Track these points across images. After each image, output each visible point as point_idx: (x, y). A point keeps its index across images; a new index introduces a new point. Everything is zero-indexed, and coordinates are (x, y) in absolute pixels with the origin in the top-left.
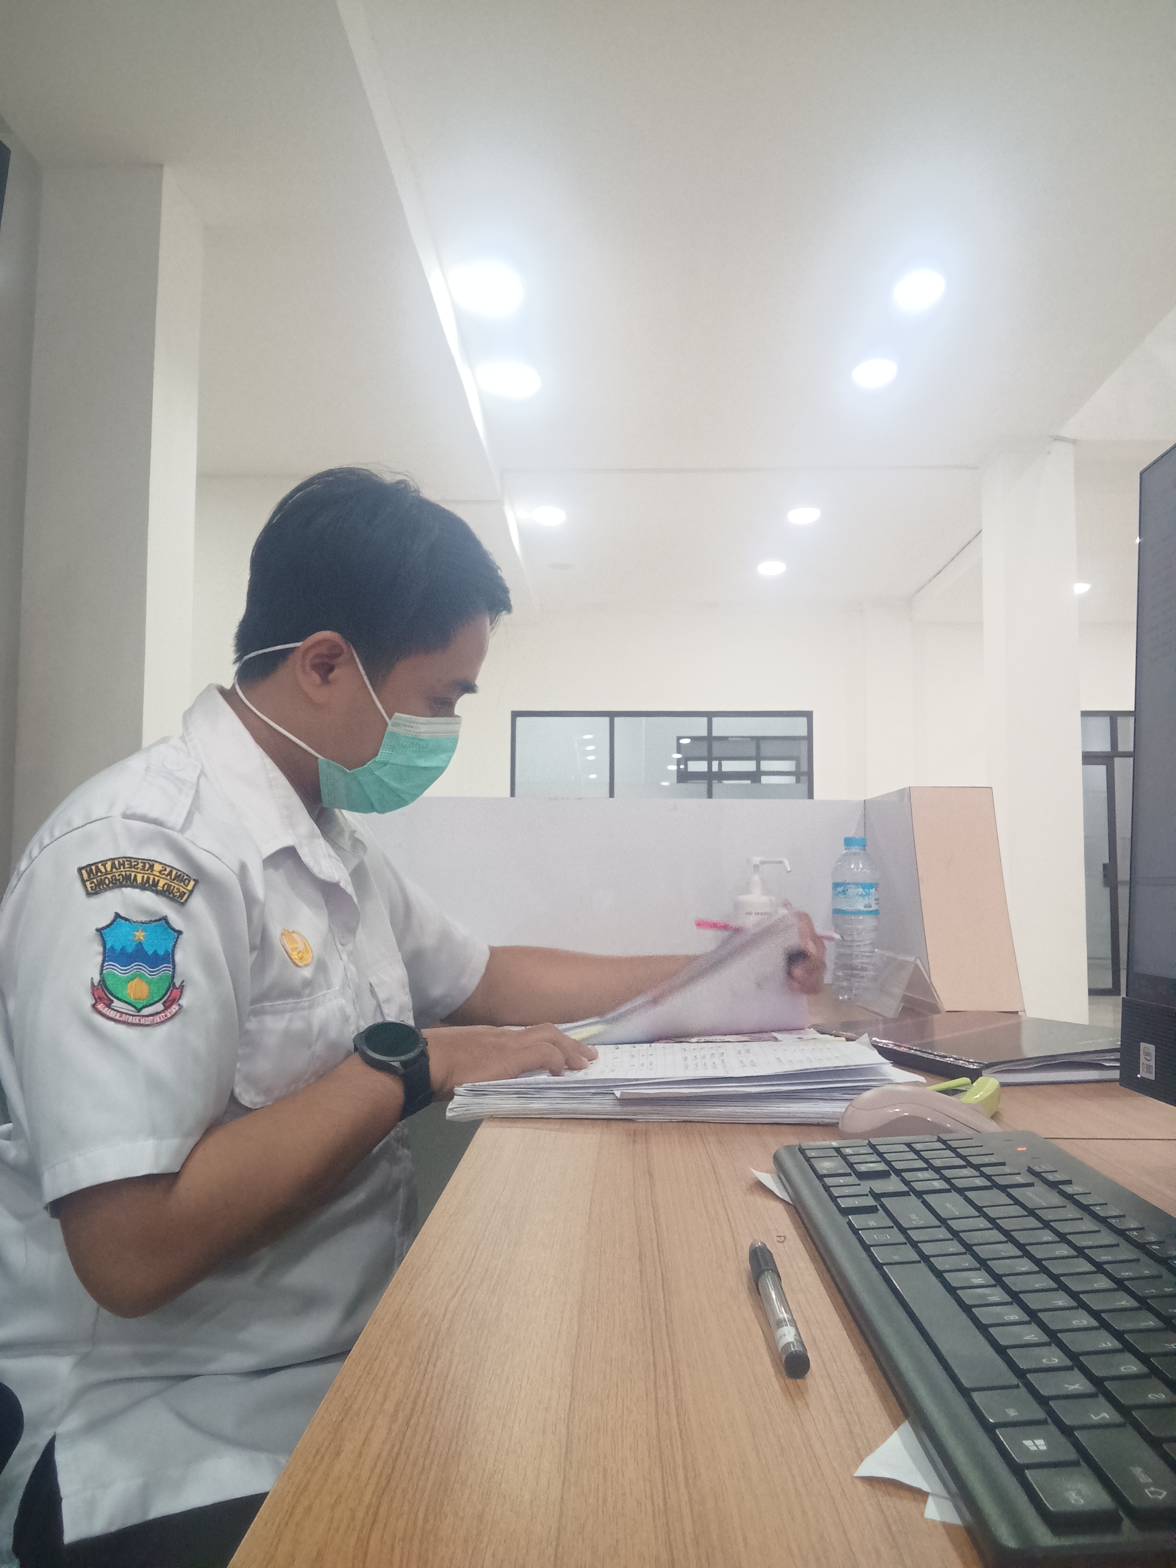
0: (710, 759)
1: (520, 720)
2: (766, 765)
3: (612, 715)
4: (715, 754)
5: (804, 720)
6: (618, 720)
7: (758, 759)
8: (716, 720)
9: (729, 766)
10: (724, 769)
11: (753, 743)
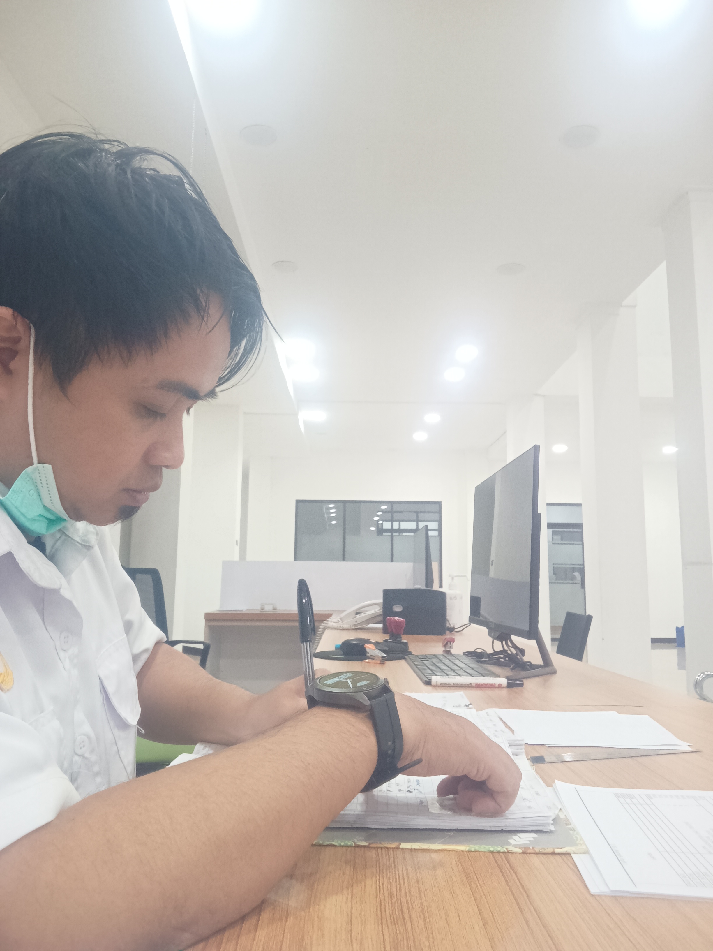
1: (300, 504)
3: (345, 502)
5: (436, 507)
6: (348, 505)
8: (395, 505)
9: (403, 525)
11: (415, 514)
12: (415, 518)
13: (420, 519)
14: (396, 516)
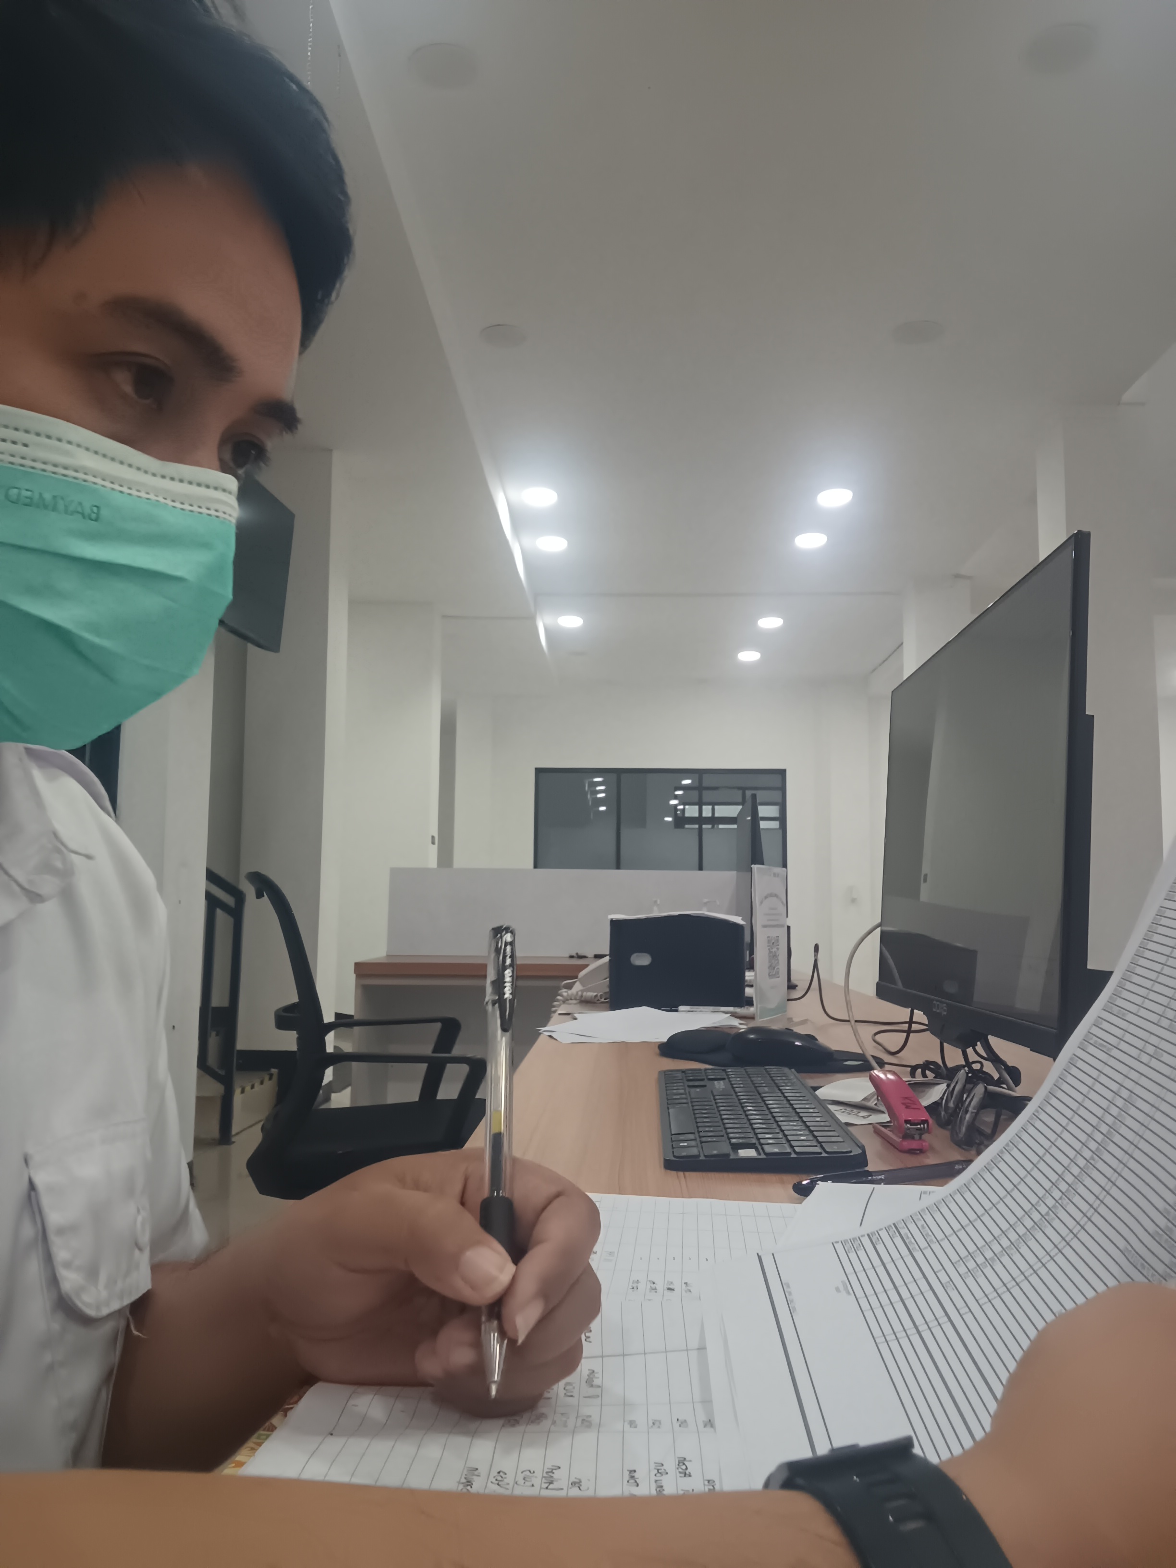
0: (700, 804)
3: (619, 773)
4: (705, 800)
5: (778, 777)
6: (624, 776)
8: (705, 776)
9: (719, 811)
10: (717, 815)
11: (740, 792)
12: (739, 799)
14: (707, 795)
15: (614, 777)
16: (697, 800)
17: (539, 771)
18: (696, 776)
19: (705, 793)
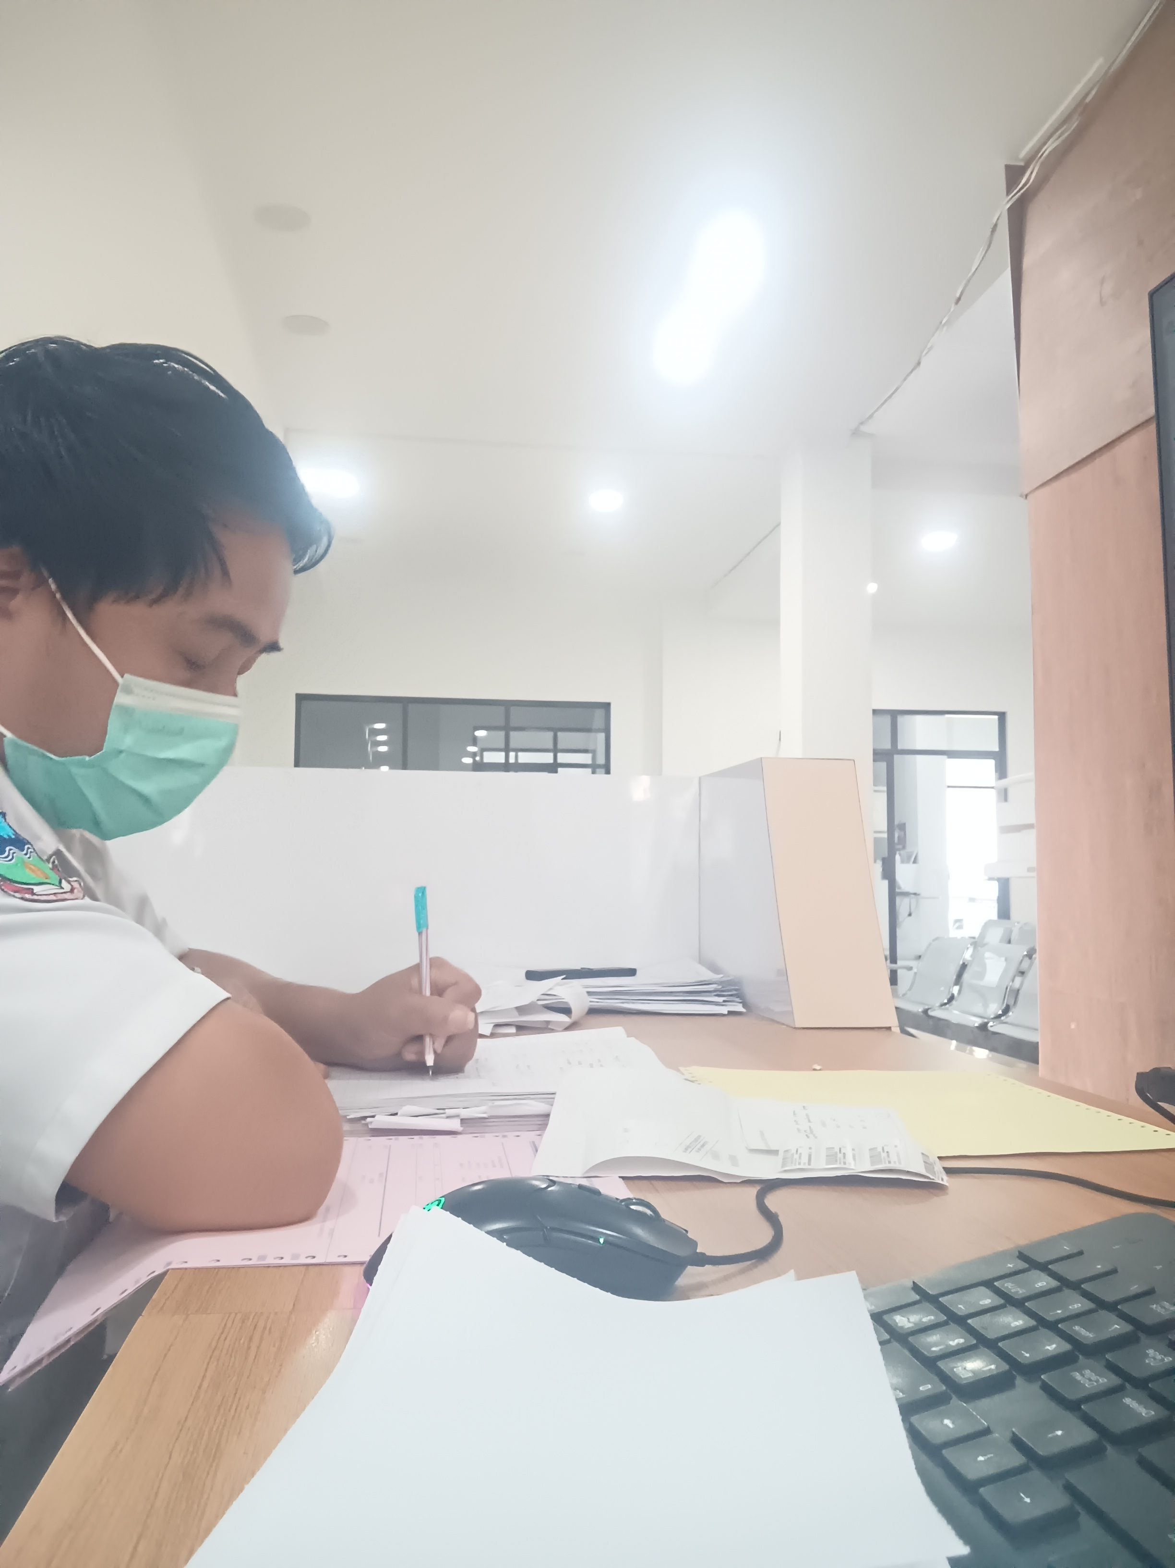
0: (507, 750)
1: (305, 704)
2: (562, 758)
3: (406, 703)
4: (512, 745)
5: (599, 713)
6: (411, 707)
7: (555, 750)
8: (513, 710)
9: (525, 758)
10: (520, 761)
11: (550, 734)
12: (551, 746)
13: (560, 746)
14: (516, 738)
15: (398, 707)
16: (503, 746)
17: (301, 698)
18: (502, 708)
19: (513, 734)
